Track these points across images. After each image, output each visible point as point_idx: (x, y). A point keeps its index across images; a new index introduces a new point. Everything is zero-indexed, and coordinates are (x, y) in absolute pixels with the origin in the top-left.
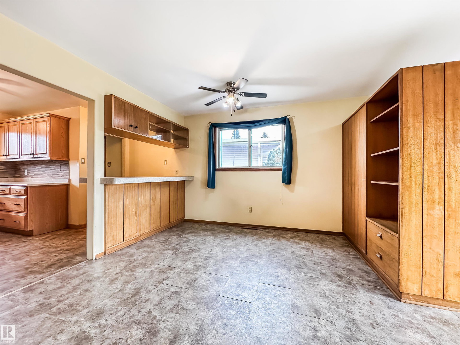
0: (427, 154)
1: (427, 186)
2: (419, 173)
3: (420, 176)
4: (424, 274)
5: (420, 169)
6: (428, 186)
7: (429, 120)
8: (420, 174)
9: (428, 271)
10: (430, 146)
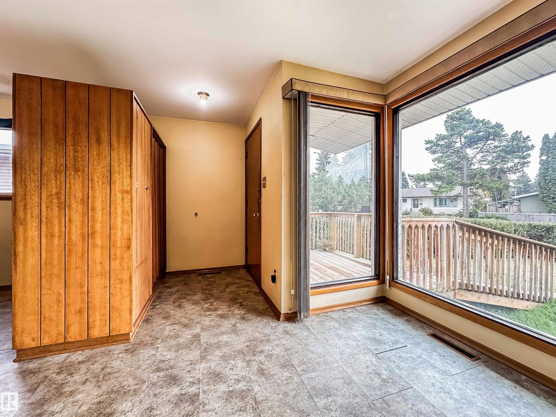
0: (45, 182)
1: (45, 218)
2: (35, 203)
3: (37, 207)
4: (43, 320)
5: (37, 199)
6: (47, 218)
7: (48, 142)
8: (37, 205)
9: (47, 315)
10: (49, 172)
